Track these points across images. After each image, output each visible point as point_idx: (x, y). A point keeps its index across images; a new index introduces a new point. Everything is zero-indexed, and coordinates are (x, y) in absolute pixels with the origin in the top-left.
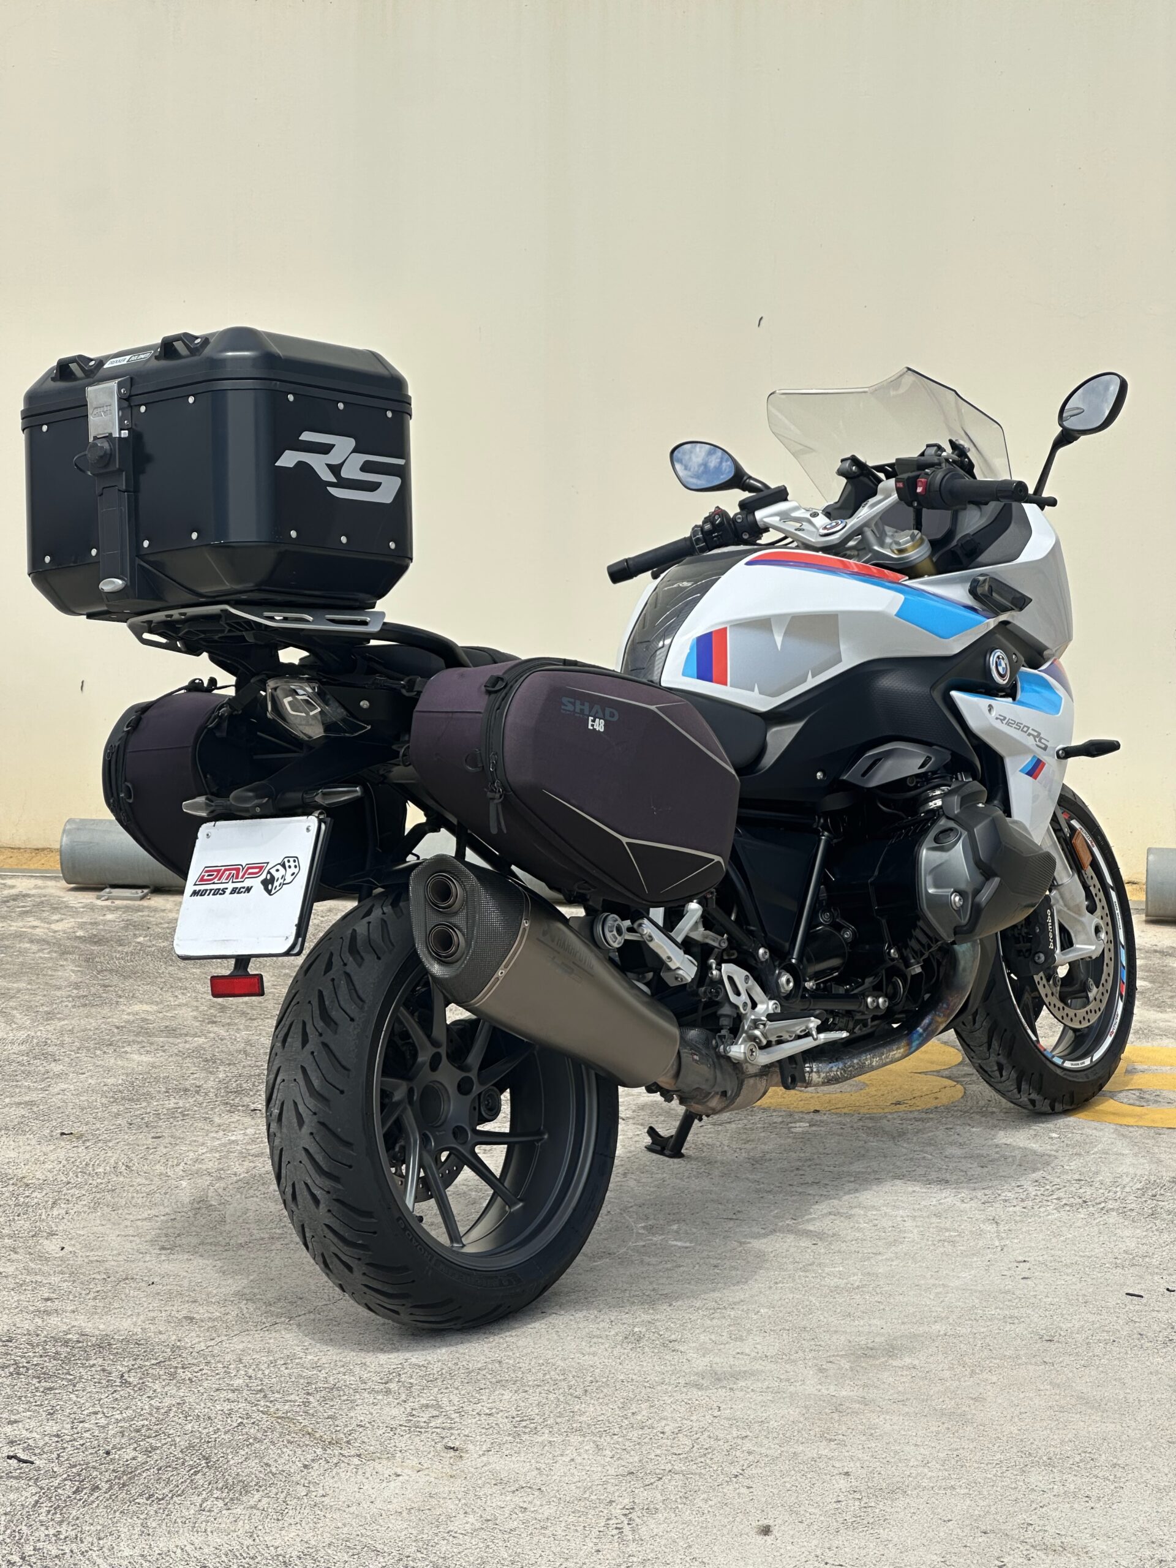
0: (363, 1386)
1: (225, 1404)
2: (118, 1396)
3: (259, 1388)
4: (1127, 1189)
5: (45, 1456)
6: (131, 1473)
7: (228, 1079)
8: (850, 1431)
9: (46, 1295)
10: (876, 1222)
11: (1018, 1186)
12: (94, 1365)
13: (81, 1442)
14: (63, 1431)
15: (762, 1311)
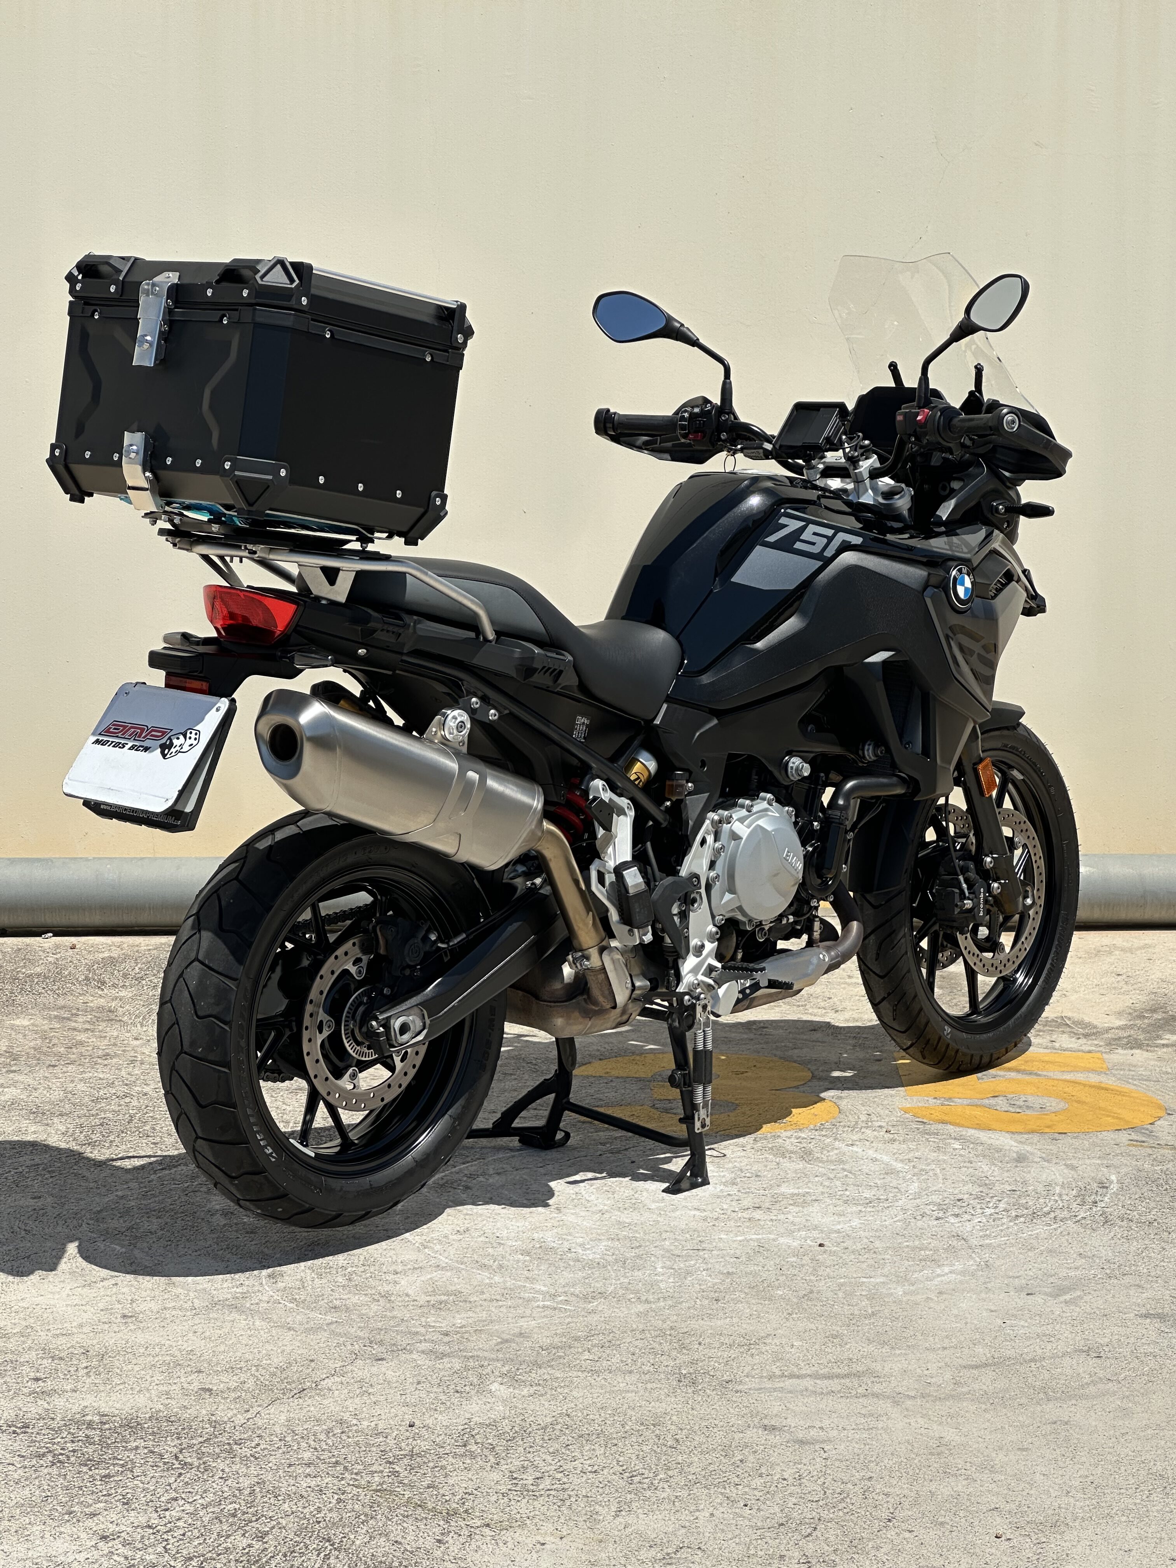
0: (441, 1450)
1: (309, 1480)
2: (187, 1480)
3: (334, 1460)
4: (1065, 1197)
5: (150, 1550)
6: (257, 1561)
7: (71, 1131)
8: (968, 1464)
9: (32, 1375)
10: (845, 1245)
11: (959, 1200)
12: (137, 1448)
13: (181, 1532)
14: (153, 1521)
15: (795, 1344)
